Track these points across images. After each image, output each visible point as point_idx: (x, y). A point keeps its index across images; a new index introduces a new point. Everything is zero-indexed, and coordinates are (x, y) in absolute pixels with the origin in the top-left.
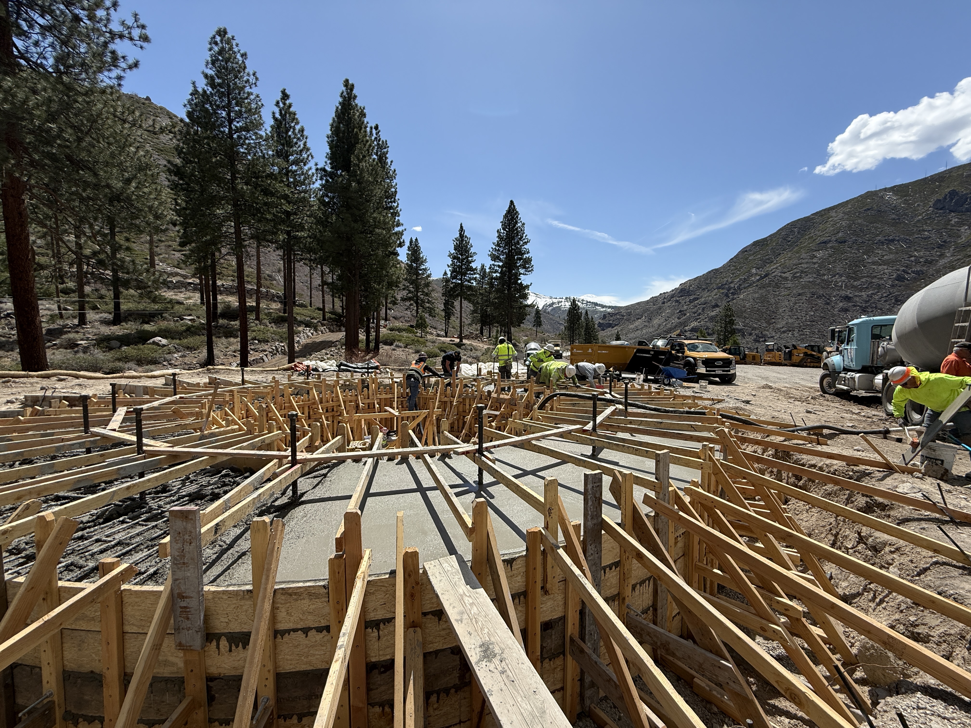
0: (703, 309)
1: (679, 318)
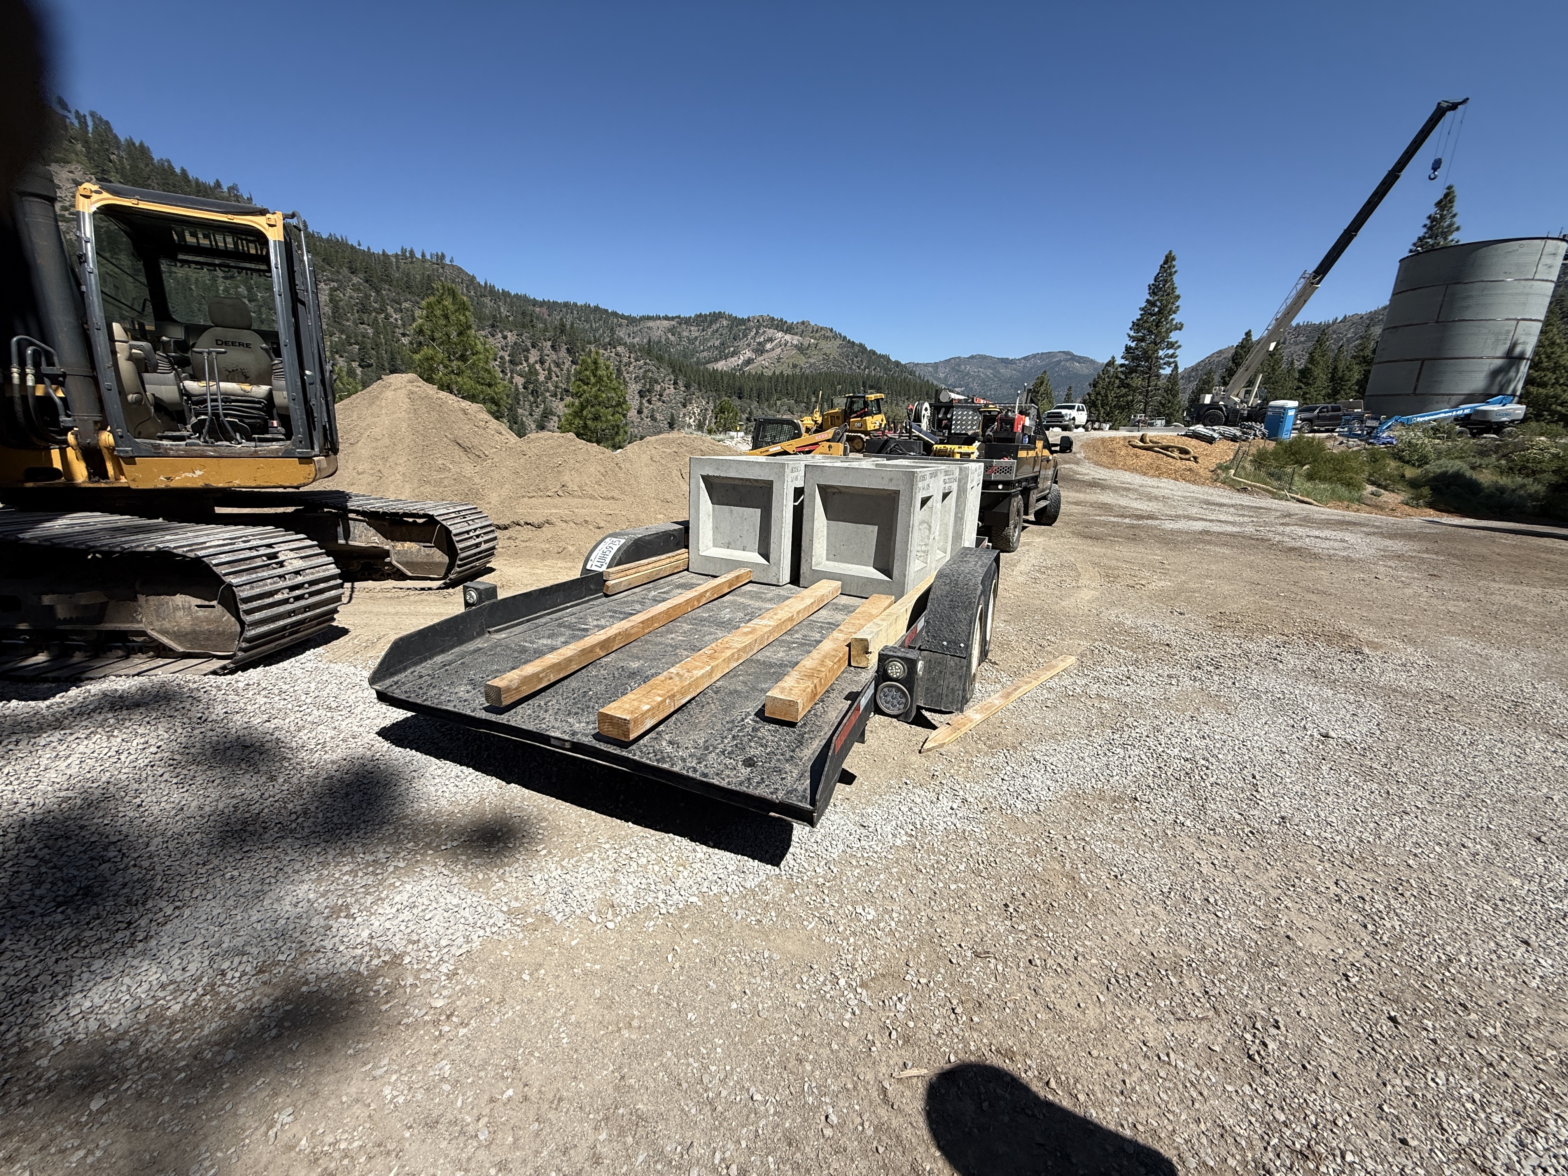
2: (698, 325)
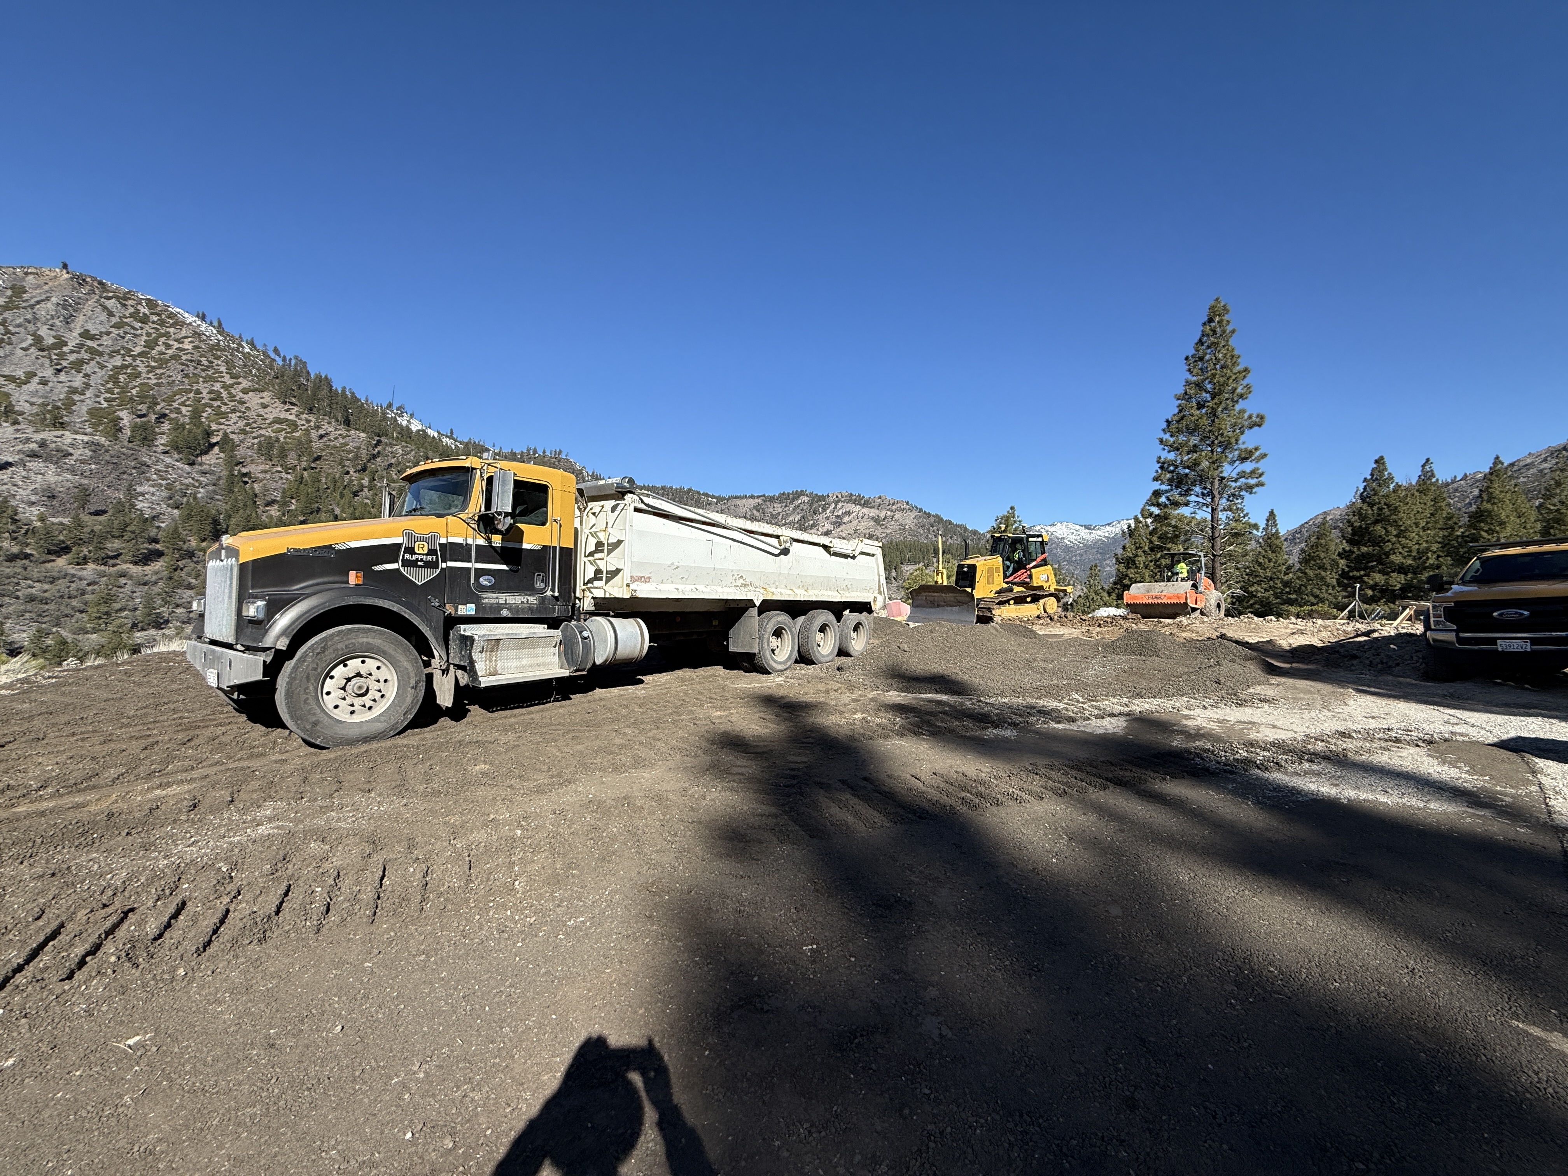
2: (781, 502)
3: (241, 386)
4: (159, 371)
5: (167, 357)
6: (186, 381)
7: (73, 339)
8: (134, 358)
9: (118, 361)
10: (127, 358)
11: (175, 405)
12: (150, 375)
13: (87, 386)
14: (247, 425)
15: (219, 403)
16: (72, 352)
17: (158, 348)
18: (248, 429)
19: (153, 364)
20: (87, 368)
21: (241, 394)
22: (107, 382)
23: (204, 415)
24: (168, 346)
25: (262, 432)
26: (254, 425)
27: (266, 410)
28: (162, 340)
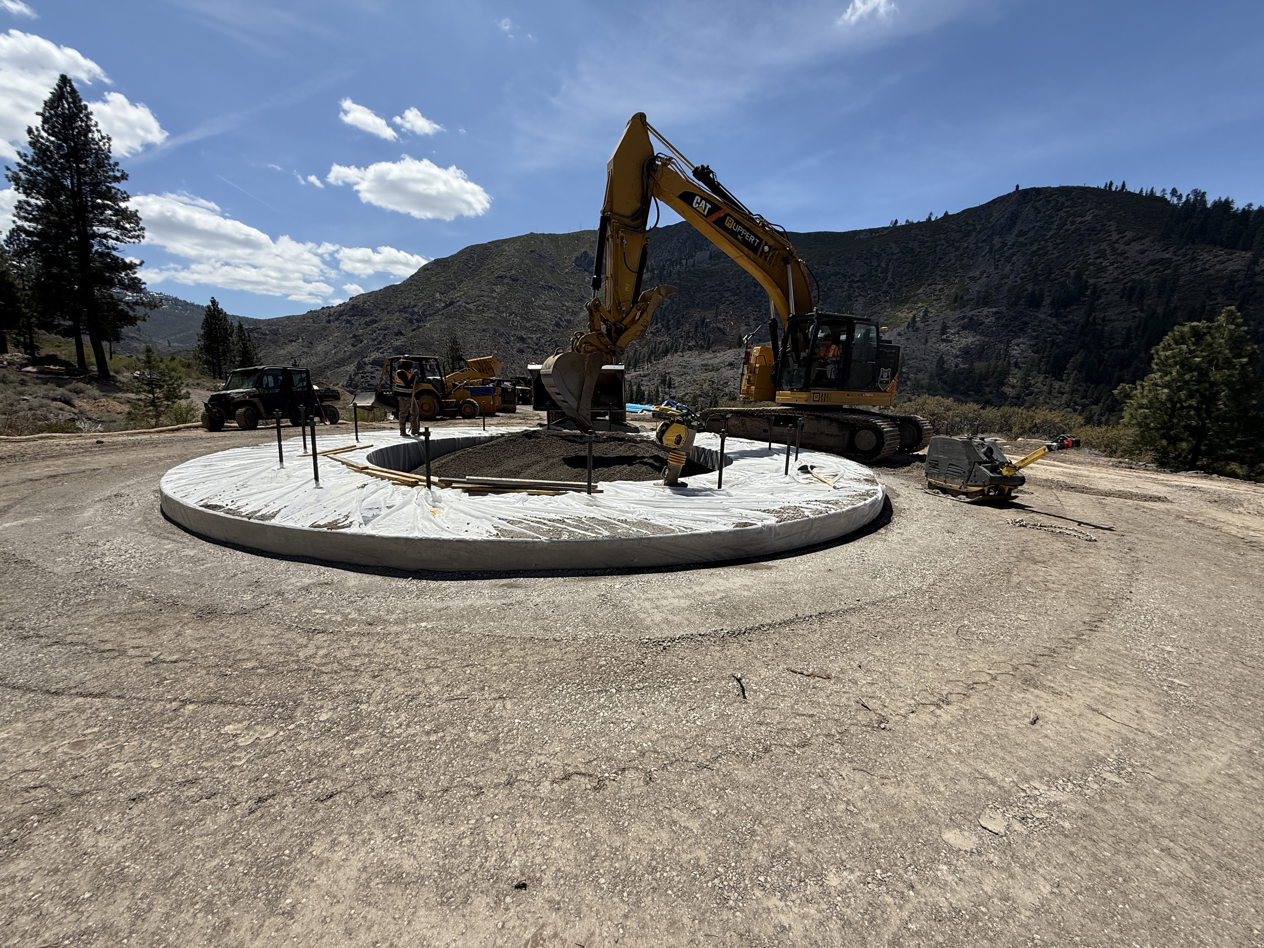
0: (385, 335)
1: (353, 346)
3: (1124, 239)
4: (1061, 246)
5: (1070, 232)
6: (1080, 248)
7: (1011, 239)
8: (1046, 241)
9: (1034, 248)
10: (1042, 243)
11: (1066, 270)
12: (1055, 251)
13: (1012, 270)
14: (1121, 273)
15: (1101, 260)
16: (1009, 249)
17: (1066, 227)
18: (1121, 277)
19: (1059, 241)
20: (1014, 258)
21: (1123, 247)
22: (1025, 265)
23: (1087, 273)
24: (1073, 223)
25: (1133, 277)
26: (1129, 272)
27: (1143, 256)
28: (1070, 219)
